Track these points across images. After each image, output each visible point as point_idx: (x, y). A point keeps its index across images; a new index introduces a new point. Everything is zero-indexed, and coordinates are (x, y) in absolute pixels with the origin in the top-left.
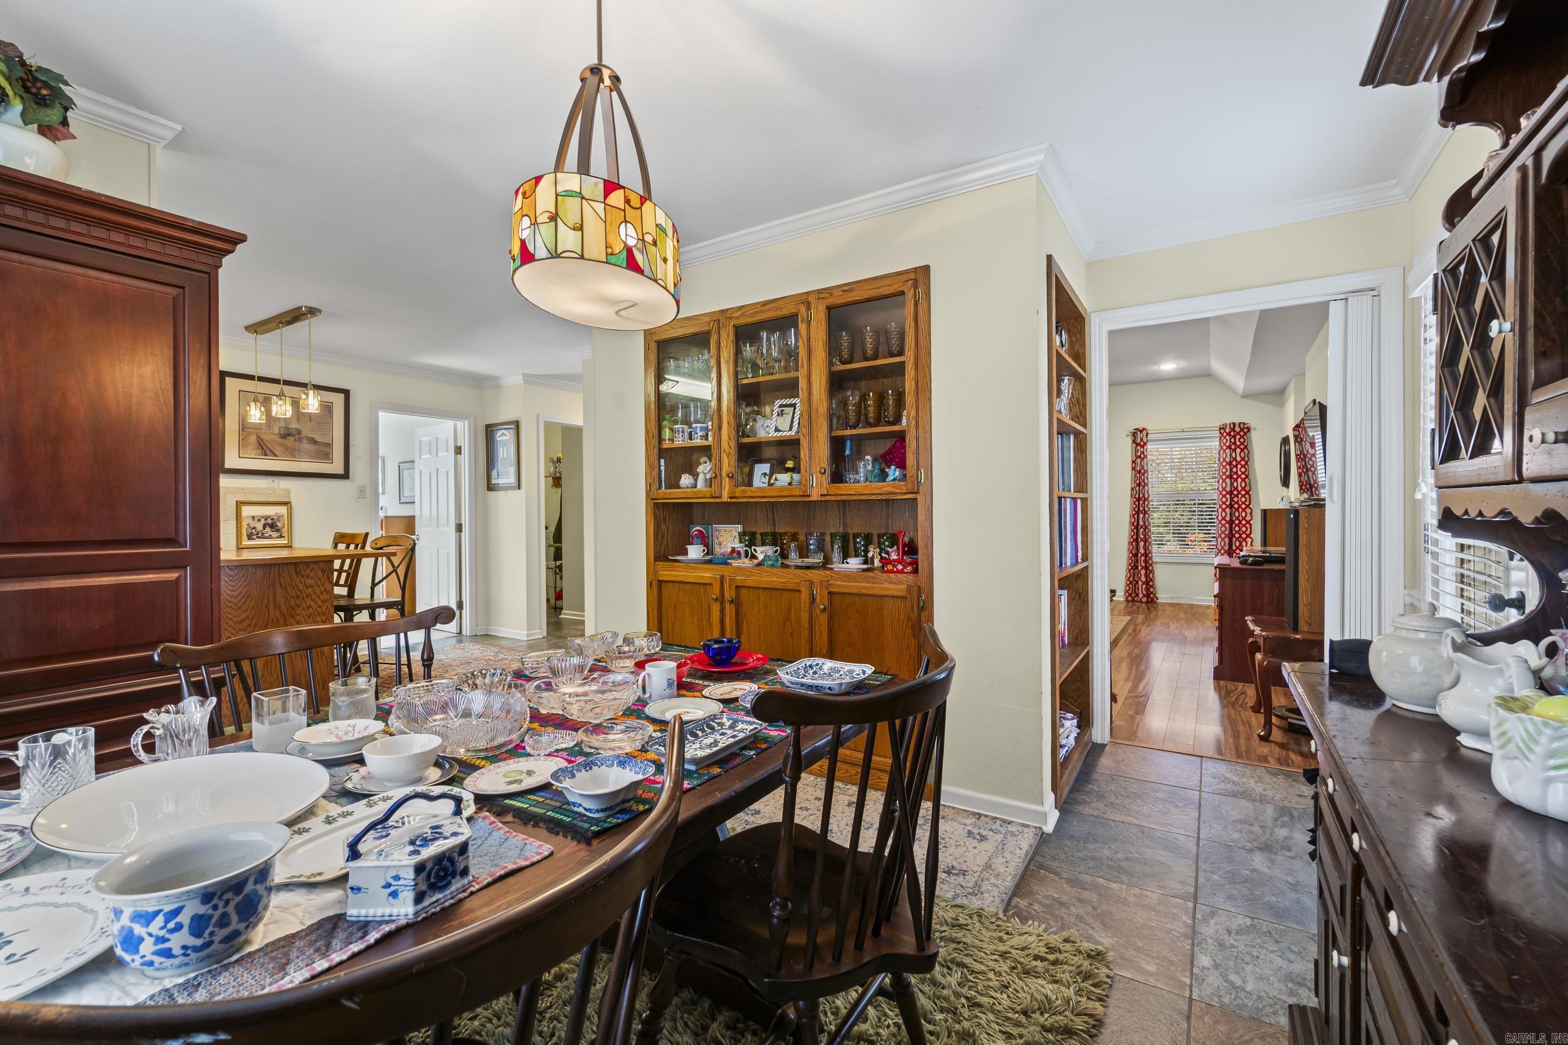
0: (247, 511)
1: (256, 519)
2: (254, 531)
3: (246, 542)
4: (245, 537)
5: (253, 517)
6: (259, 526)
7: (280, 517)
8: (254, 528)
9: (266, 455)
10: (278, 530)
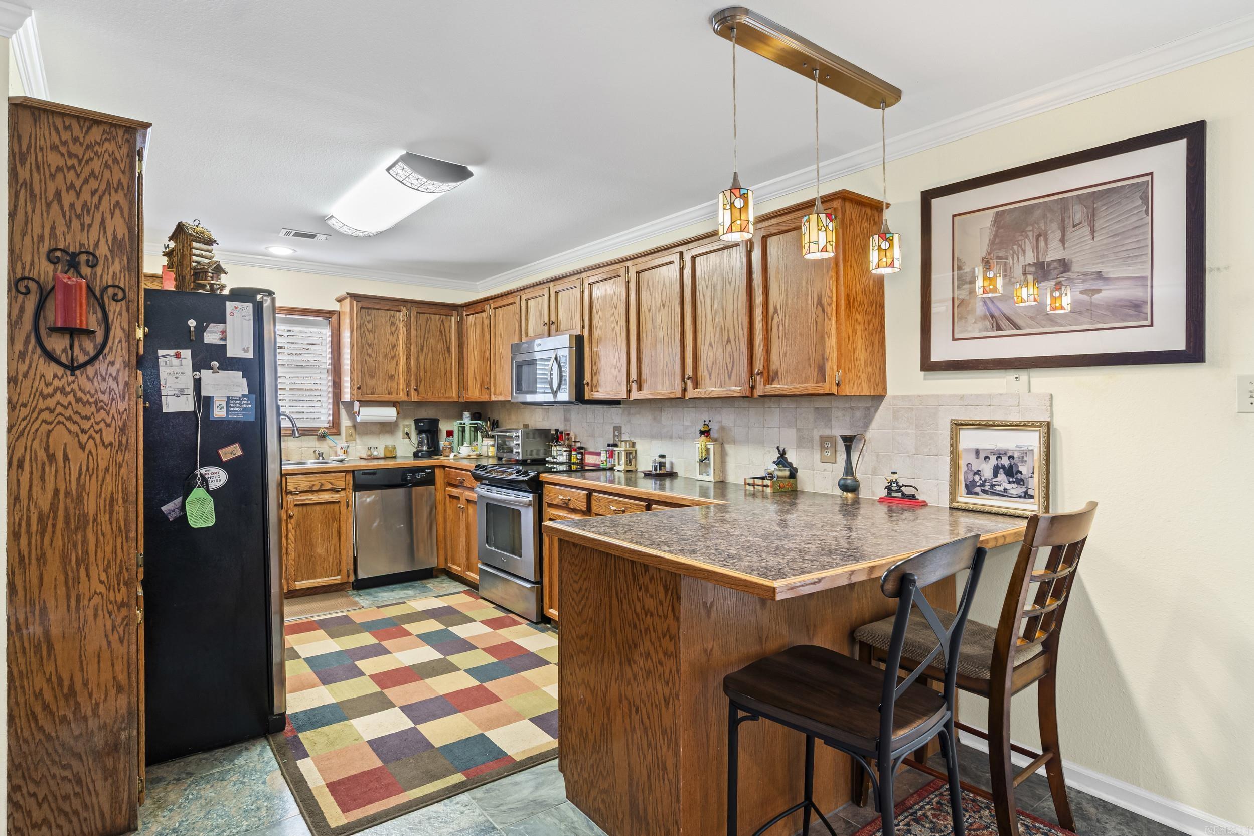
0: (969, 439)
1: (982, 456)
2: (977, 478)
3: (964, 499)
4: (962, 489)
5: (977, 452)
6: (987, 470)
7: (1025, 453)
8: (977, 473)
9: (999, 328)
10: (1020, 482)
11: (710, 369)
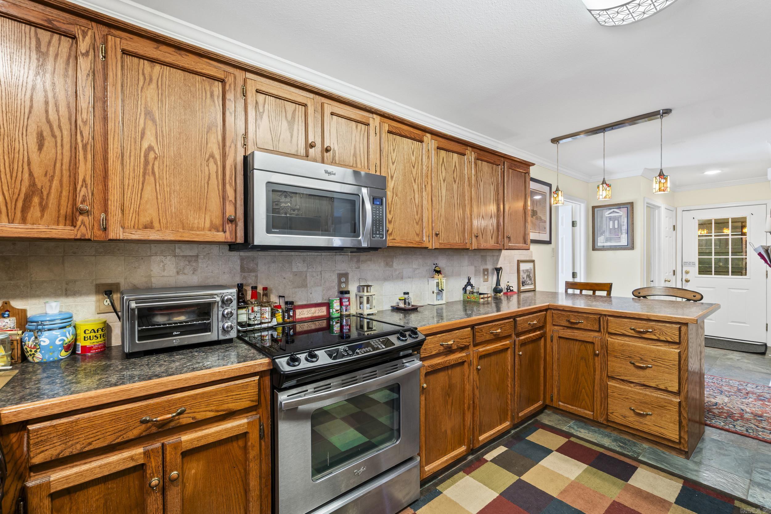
1: (524, 272)
2: (524, 280)
3: (522, 288)
4: (521, 284)
6: (525, 277)
7: (531, 270)
10: (531, 280)
11: (482, 231)
